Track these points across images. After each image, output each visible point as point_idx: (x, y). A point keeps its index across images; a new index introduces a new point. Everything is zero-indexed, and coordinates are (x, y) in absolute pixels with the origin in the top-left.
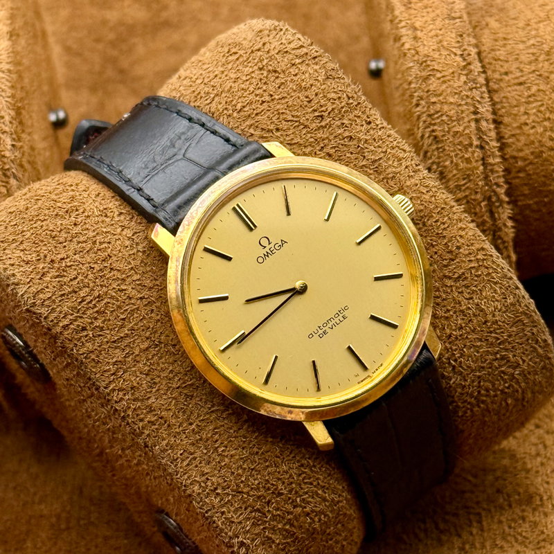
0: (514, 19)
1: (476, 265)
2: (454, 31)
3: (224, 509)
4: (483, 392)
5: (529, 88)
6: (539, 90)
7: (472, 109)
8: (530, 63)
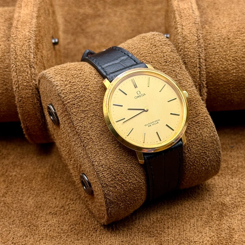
0: (214, 26)
1: (204, 120)
2: (195, 28)
3: (103, 172)
4: (195, 162)
5: (216, 50)
6: (219, 51)
7: (198, 55)
8: (218, 41)
